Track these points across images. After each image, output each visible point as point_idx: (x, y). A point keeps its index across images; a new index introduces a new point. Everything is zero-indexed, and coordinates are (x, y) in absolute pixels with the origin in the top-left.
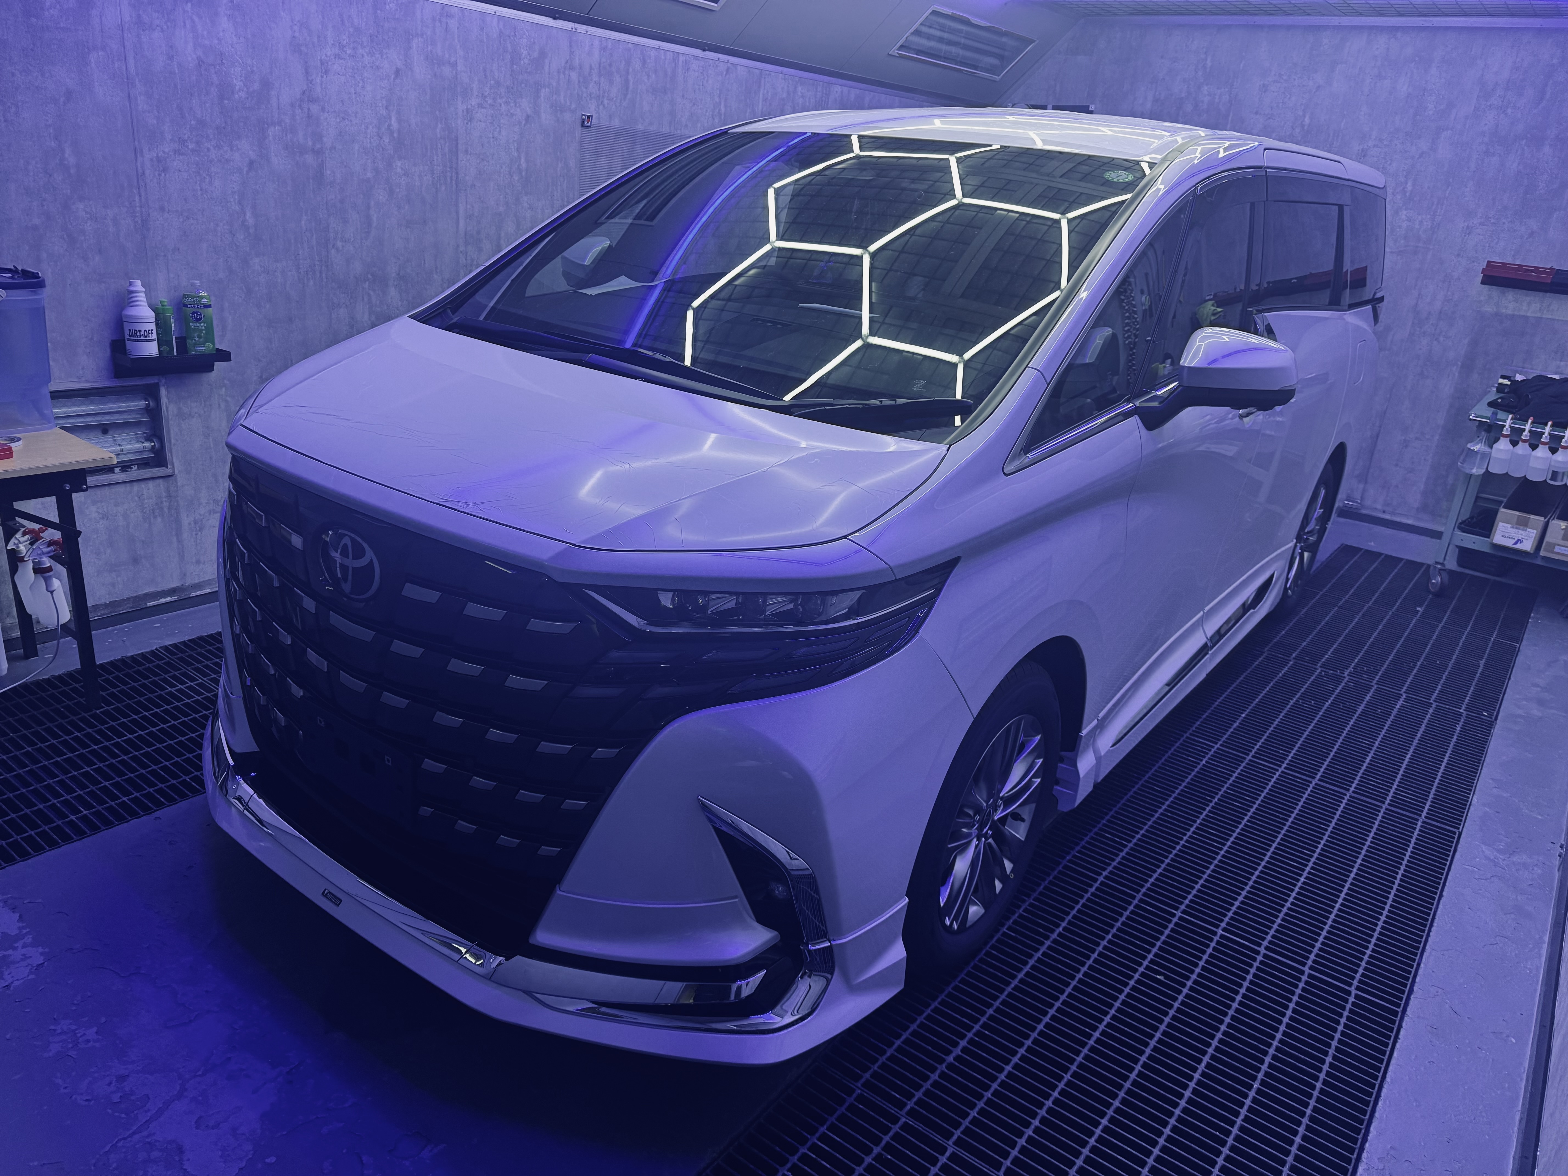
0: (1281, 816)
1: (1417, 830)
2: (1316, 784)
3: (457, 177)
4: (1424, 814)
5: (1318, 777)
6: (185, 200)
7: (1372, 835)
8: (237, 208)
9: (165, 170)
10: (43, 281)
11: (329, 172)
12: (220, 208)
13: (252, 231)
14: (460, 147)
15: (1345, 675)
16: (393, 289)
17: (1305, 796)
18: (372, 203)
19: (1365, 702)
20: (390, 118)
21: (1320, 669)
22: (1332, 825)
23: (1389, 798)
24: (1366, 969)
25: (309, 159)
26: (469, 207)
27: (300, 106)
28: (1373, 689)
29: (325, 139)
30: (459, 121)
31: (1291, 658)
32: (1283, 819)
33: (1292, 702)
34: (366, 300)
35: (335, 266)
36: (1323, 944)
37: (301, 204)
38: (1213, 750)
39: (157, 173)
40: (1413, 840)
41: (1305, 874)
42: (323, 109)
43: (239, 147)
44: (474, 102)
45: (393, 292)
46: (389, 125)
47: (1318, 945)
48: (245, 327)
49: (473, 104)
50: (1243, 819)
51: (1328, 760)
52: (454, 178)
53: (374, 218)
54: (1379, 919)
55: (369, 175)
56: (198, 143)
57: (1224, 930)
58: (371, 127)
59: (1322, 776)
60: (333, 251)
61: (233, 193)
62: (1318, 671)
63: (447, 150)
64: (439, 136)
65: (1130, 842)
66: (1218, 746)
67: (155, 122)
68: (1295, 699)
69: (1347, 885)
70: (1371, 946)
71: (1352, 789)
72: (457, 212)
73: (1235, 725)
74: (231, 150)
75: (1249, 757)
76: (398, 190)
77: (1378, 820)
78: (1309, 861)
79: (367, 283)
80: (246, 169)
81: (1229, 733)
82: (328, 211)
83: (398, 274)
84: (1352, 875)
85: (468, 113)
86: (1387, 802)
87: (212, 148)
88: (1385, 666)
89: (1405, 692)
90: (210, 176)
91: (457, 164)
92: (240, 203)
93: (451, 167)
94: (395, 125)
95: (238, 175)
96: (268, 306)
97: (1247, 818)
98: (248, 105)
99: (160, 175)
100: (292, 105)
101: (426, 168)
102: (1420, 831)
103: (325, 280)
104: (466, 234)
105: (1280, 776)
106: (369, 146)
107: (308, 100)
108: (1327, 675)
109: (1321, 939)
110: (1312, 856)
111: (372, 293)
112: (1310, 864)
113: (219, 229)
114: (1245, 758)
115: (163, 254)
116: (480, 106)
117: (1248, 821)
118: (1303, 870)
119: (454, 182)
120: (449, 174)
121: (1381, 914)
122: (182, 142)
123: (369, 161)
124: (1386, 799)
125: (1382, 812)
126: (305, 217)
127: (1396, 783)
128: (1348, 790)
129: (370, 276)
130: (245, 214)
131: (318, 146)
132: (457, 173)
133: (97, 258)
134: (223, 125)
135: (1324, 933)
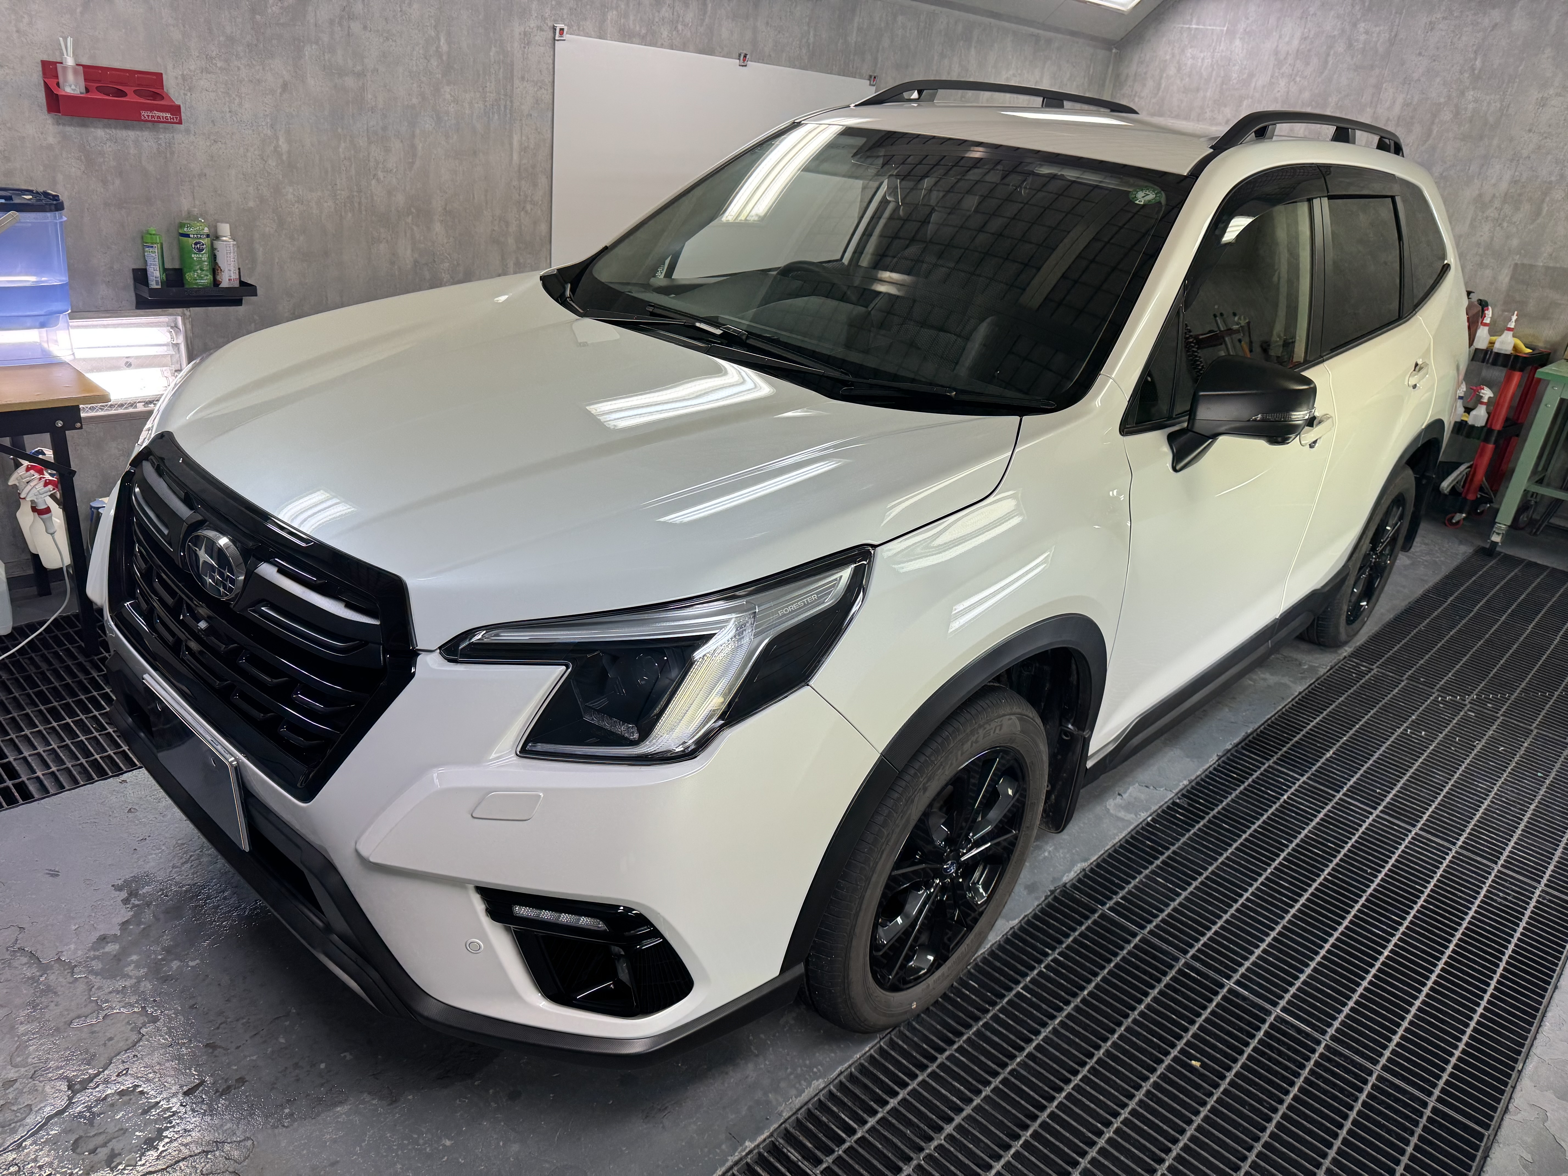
0: (1369, 871)
1: (1534, 900)
2: (1416, 834)
3: (512, 106)
4: (1544, 881)
5: (1419, 825)
6: (213, 121)
7: (1477, 902)
8: (269, 133)
9: (190, 90)
10: (62, 203)
11: (370, 96)
12: (250, 132)
13: (284, 157)
14: (515, 73)
15: (1466, 702)
16: (439, 224)
17: (1402, 848)
18: (418, 131)
19: (1486, 737)
20: (439, 40)
21: (1437, 693)
22: (1430, 886)
23: (1503, 857)
24: (1452, 1075)
25: (350, 82)
26: (524, 138)
27: (340, 24)
28: (1499, 721)
29: (366, 61)
30: (516, 45)
31: (1404, 678)
32: (1371, 874)
33: (1399, 731)
34: (408, 235)
35: (375, 198)
36: (1403, 1037)
37: (340, 130)
38: (1298, 784)
39: (182, 92)
40: (1528, 913)
41: (1390, 946)
42: (365, 28)
43: (272, 66)
44: (533, 24)
45: (438, 227)
46: (438, 47)
47: (1396, 1039)
48: (277, 260)
49: (532, 26)
50: (1323, 871)
51: (1434, 805)
52: (509, 107)
53: (420, 147)
54: (1475, 1011)
55: (414, 101)
56: (226, 61)
57: (1284, 1010)
58: (417, 49)
59: (1424, 824)
60: (373, 182)
61: (265, 116)
62: (1434, 696)
63: (501, 76)
64: (493, 60)
65: (1185, 889)
66: (1304, 778)
67: (180, 36)
68: (1403, 728)
69: (1441, 965)
70: (1462, 1046)
71: (1460, 843)
72: (511, 144)
73: (1328, 755)
74: (263, 69)
75: (1339, 796)
76: (446, 118)
77: (1487, 885)
78: (1397, 930)
79: (410, 217)
80: (279, 91)
81: (1319, 764)
82: (369, 138)
83: (445, 209)
84: (1448, 952)
85: (525, 34)
86: (1501, 862)
87: (242, 67)
88: (1516, 694)
89: (1536, 728)
90: (240, 97)
91: (512, 90)
92: (272, 126)
93: (506, 95)
94: (444, 48)
95: (270, 97)
96: (301, 238)
97: (1327, 870)
98: (282, 21)
99: (185, 94)
100: (331, 22)
101: (478, 95)
102: (1538, 901)
103: (364, 213)
104: (520, 169)
105: (1374, 820)
106: (415, 69)
107: (349, 17)
108: (1444, 701)
109: (1401, 1031)
110: (1401, 924)
111: (415, 228)
112: (1398, 935)
113: (249, 154)
114: (1334, 796)
115: (187, 179)
116: (539, 28)
117: (1329, 874)
118: (1389, 941)
119: (508, 111)
120: (502, 103)
121: (1478, 1005)
122: (210, 58)
123: (415, 85)
124: (1499, 858)
125: (1493, 875)
126: (343, 145)
127: (1514, 839)
128: (1454, 844)
129: (413, 210)
130: (277, 139)
131: (359, 68)
132: (511, 102)
133: (118, 182)
134: (255, 42)
135: (1405, 1024)
